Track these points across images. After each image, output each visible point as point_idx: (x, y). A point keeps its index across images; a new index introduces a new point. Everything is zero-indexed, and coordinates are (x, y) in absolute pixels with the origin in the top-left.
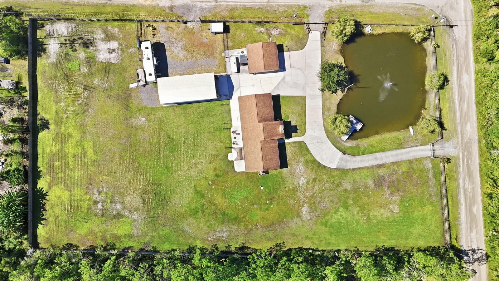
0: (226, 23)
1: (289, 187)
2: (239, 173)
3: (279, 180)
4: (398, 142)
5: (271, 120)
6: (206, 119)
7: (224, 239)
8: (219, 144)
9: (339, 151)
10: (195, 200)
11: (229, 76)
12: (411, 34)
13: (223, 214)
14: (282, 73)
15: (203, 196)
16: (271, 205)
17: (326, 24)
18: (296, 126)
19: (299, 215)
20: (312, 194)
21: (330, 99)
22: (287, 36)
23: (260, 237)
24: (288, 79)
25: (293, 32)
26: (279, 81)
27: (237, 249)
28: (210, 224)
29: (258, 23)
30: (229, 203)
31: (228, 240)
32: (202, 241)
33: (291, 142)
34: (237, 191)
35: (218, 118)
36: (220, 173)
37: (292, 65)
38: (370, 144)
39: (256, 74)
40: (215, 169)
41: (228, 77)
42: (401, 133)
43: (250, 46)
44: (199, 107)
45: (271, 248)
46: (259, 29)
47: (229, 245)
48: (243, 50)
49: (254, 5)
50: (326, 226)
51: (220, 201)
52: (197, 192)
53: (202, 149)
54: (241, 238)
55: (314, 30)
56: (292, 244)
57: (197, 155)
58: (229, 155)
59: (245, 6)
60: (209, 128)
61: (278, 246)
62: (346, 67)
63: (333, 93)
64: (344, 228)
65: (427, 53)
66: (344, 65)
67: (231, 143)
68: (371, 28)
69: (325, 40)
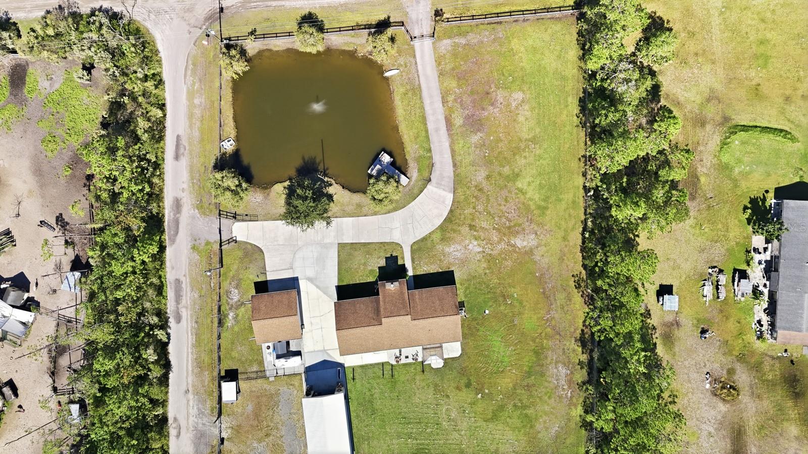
0: (222, 375)
1: (485, 269)
2: (462, 350)
3: (474, 284)
4: (410, 94)
5: (378, 302)
6: (378, 404)
7: (569, 372)
8: (418, 383)
9: (425, 190)
10: (508, 419)
11: (306, 368)
12: (235, 77)
13: (529, 374)
14: (300, 282)
15: (502, 408)
16: (513, 296)
17: (221, 213)
18: (386, 258)
19: (530, 252)
20: (495, 231)
21: (343, 205)
22: (241, 276)
23: (566, 314)
24: (310, 273)
25: (235, 267)
26: (314, 287)
27: (585, 351)
28: (546, 394)
29: (221, 323)
30: (512, 365)
31: (571, 366)
32: (572, 407)
33: (413, 265)
34: (492, 353)
35: (375, 385)
36: (464, 381)
37: (288, 266)
38: (413, 140)
39: (302, 325)
40: (458, 388)
41: (308, 370)
42: (396, 90)
43: (258, 336)
44: (358, 416)
45: (582, 296)
46: (230, 322)
47: (578, 364)
48: (264, 346)
49: (191, 330)
50: (546, 208)
51: (509, 380)
52: (494, 417)
53: (425, 410)
54: (568, 344)
55: (232, 233)
56: (575, 263)
57: (436, 419)
58: (434, 366)
59: (193, 346)
60: (392, 399)
61: (579, 284)
62: (290, 179)
63: (333, 201)
64: (549, 179)
65: (265, 48)
66: (287, 183)
67: (414, 364)
68: (226, 141)
69: (247, 215)
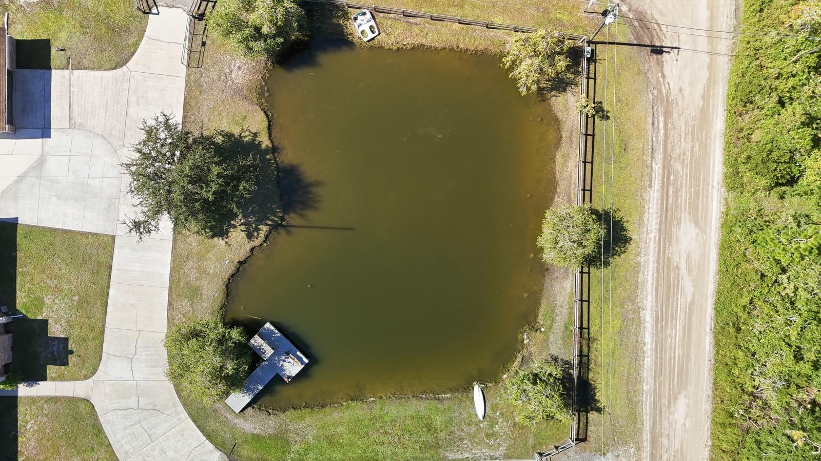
4: (427, 437)
9: (211, 447)
12: (508, 61)
14: (38, 142)
18: (66, 340)
21: (202, 257)
22: (67, 13)
24: (54, 167)
26: (21, 172)
33: (41, 398)
37: (78, 120)
38: (327, 433)
42: (439, 405)
55: (169, 6)
62: (274, 149)
63: (213, 237)
65: (564, 135)
66: (265, 142)
68: (372, 23)
69: (204, 44)
